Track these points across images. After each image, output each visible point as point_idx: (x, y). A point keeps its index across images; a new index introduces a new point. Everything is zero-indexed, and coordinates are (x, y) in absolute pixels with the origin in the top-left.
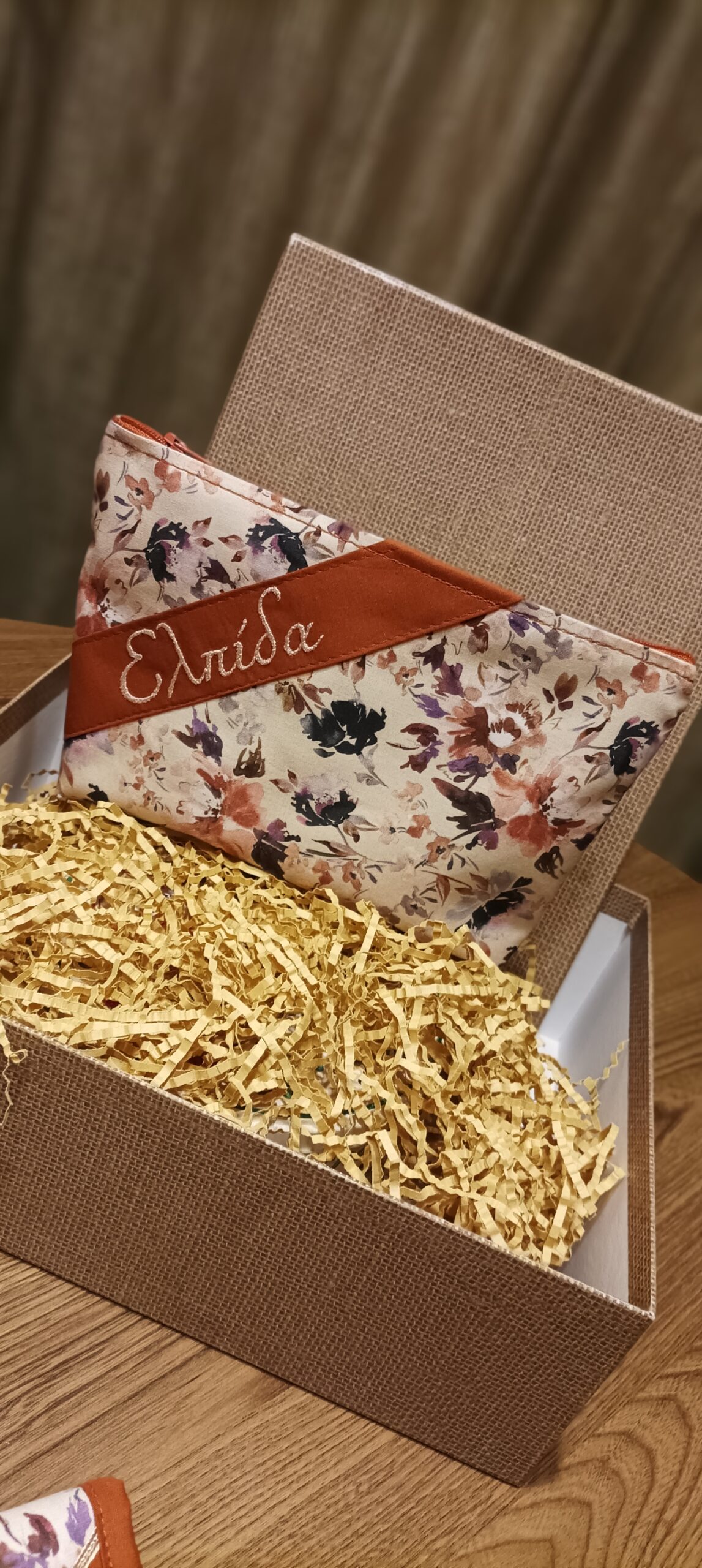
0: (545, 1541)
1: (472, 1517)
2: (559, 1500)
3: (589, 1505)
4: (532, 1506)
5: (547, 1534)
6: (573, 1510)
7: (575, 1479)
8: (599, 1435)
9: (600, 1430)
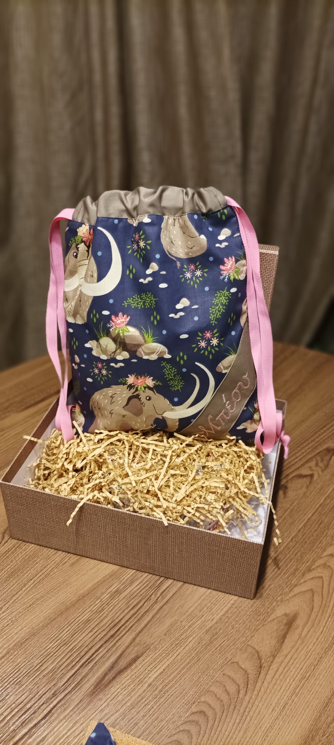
0: (309, 590)
1: (287, 590)
2: (312, 578)
3: (322, 577)
4: (304, 582)
5: (310, 588)
6: (317, 580)
7: (316, 571)
8: (322, 557)
9: (322, 556)
